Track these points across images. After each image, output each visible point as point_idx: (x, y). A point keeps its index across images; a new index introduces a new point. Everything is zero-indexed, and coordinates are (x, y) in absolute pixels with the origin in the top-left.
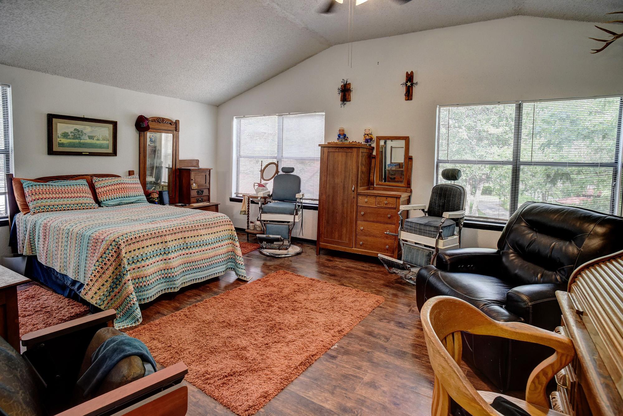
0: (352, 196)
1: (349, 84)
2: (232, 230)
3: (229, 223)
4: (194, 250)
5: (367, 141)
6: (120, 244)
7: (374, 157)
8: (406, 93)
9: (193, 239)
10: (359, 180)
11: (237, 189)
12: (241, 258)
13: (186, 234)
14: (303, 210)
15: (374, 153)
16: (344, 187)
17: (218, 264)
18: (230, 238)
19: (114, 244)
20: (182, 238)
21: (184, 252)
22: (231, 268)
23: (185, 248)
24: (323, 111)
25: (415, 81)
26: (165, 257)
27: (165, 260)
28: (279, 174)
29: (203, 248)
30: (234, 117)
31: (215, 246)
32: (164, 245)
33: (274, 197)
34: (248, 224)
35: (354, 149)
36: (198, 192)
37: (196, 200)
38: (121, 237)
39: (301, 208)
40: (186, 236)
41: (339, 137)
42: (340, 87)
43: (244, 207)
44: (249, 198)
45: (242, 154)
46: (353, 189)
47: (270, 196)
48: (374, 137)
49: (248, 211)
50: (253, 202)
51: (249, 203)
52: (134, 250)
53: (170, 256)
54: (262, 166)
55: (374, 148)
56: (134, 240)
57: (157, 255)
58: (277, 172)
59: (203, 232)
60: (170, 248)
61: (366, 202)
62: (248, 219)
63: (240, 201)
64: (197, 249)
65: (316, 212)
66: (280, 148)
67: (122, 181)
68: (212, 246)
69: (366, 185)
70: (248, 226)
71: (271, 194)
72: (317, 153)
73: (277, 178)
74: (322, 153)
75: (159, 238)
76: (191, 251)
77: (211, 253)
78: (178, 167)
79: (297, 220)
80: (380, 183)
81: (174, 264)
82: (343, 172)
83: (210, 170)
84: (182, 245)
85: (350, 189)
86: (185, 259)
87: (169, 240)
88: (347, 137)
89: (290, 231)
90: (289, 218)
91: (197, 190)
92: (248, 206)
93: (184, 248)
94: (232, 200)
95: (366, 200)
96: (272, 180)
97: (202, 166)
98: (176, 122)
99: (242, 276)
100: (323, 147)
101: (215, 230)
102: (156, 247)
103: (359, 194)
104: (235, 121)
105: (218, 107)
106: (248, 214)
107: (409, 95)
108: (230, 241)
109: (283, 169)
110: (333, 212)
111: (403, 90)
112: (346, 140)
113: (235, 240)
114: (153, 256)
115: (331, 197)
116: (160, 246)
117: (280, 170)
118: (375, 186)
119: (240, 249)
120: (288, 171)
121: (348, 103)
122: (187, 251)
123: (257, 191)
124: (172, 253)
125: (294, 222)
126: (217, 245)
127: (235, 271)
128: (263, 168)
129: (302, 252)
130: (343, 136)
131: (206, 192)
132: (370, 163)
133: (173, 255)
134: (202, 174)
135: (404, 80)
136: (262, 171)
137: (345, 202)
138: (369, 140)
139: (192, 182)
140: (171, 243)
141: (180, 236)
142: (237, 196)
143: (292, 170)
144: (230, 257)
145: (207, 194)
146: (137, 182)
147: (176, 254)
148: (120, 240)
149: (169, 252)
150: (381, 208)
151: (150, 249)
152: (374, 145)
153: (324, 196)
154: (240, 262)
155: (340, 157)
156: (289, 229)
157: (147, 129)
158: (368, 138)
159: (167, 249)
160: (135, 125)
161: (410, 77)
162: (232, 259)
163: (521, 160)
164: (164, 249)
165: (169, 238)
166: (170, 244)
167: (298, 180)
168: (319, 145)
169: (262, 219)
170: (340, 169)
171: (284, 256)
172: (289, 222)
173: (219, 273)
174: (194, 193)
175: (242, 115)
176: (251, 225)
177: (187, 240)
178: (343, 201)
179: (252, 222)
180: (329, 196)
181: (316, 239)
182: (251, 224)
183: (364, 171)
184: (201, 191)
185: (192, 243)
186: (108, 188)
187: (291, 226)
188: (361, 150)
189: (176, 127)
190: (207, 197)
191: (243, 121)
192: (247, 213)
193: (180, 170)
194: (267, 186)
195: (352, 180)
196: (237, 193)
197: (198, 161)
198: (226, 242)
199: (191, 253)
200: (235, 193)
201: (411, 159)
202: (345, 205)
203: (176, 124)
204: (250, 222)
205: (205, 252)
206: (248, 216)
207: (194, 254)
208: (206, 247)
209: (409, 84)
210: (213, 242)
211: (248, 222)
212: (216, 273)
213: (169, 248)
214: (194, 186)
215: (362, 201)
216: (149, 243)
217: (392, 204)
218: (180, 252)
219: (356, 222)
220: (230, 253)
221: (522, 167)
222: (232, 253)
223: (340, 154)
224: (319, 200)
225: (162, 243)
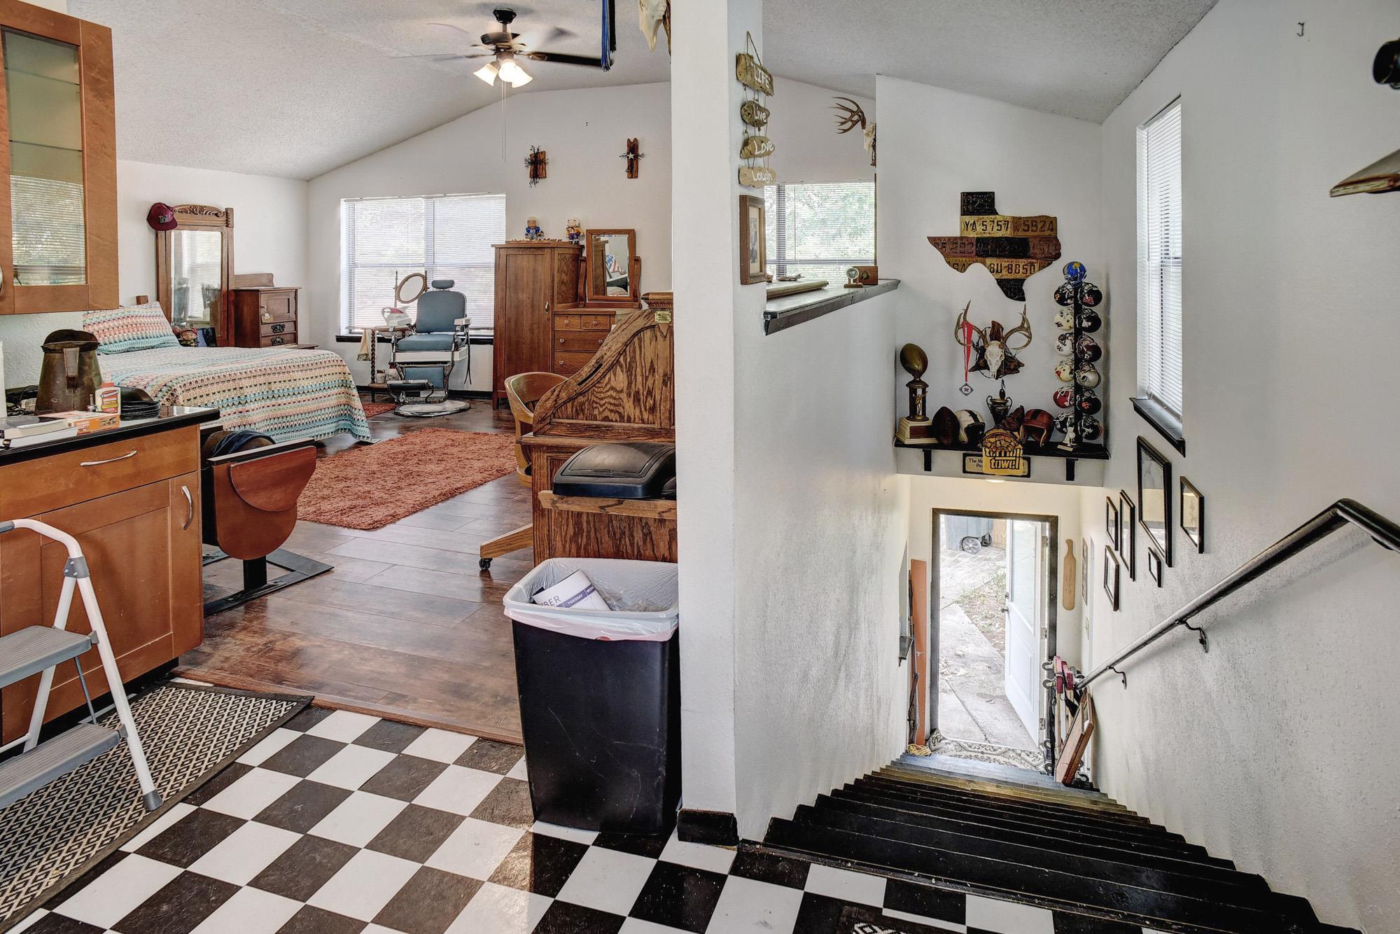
0: (546, 316)
1: (544, 153)
2: (344, 373)
3: (339, 363)
4: (284, 400)
5: (572, 237)
6: (175, 389)
7: (585, 260)
8: (628, 168)
9: (283, 385)
10: (555, 294)
11: (350, 319)
12: (361, 412)
13: (272, 378)
14: (471, 345)
15: (584, 254)
16: (533, 306)
17: (324, 422)
18: (342, 385)
19: (165, 389)
20: (265, 384)
21: (268, 402)
22: (345, 429)
23: (270, 397)
24: (502, 193)
25: (640, 152)
26: (240, 408)
27: (241, 412)
28: (428, 290)
29: (299, 398)
30: (342, 200)
31: (317, 395)
32: (238, 392)
33: (419, 327)
34: (373, 374)
35: (546, 250)
36: (274, 328)
37: (270, 342)
38: (175, 381)
39: (467, 343)
40: (272, 381)
41: (528, 231)
42: (528, 157)
43: (365, 347)
44: (373, 332)
45: (359, 260)
46: (546, 307)
47: (412, 327)
48: (583, 230)
49: (373, 354)
50: (381, 340)
51: (373, 341)
52: (195, 398)
53: (248, 407)
54: (396, 279)
55: (583, 246)
56: (194, 385)
57: (228, 405)
58: (425, 288)
59: (297, 375)
60: (248, 396)
61: (567, 325)
62: (373, 367)
63: (358, 340)
64: (289, 399)
65: (490, 348)
66: (430, 251)
67: (132, 313)
68: (313, 395)
69: (570, 300)
70: (373, 379)
71: (412, 324)
72: (490, 257)
73: (423, 297)
74: (498, 257)
75: (231, 382)
76: (280, 401)
77: (312, 406)
78: (232, 287)
79: (457, 358)
80: (595, 297)
81: (254, 417)
82: (531, 283)
83: (296, 290)
84: (265, 393)
85: (543, 308)
86: (271, 413)
87: (247, 385)
88: (542, 232)
89: (446, 377)
90: (445, 356)
91: (272, 325)
92: (372, 346)
93: (268, 398)
94: (340, 339)
95: (566, 322)
96: (416, 301)
97: (278, 283)
98: (227, 213)
99: (364, 437)
100: (498, 248)
101: (317, 373)
102: (227, 394)
103: (555, 314)
104: (344, 206)
105: (308, 181)
106: (373, 358)
107: (632, 171)
108: (343, 389)
109: (435, 284)
110: (517, 342)
111: (625, 164)
112: (540, 235)
113: (350, 387)
114: (223, 407)
115: (513, 321)
116: (233, 393)
117: (429, 284)
118: (587, 302)
119: (359, 399)
120: (445, 286)
121: (541, 181)
122: (274, 401)
123: (388, 320)
124: (252, 403)
125: (453, 361)
126: (321, 394)
127: (352, 433)
128: (399, 282)
129: (470, 408)
130: (534, 229)
131: (289, 328)
132: (578, 268)
133: (252, 406)
134: (283, 297)
135: (625, 150)
136: (398, 289)
137: (535, 326)
138: (575, 235)
139: (262, 311)
140: (249, 390)
141: (262, 380)
142: (350, 333)
143: (451, 284)
144: (342, 412)
145: (292, 330)
146: (159, 313)
147: (256, 405)
148: (175, 385)
149: (247, 402)
150: (589, 331)
151: (217, 396)
152: (583, 242)
153: (502, 321)
154: (359, 417)
155: (525, 261)
156: (444, 375)
157: (173, 225)
158: (572, 232)
159: (243, 397)
160: (147, 220)
161: (633, 147)
162: (346, 414)
163: (787, 258)
164: (239, 397)
165: (245, 383)
166: (247, 391)
167: (461, 300)
168: (492, 246)
169: (397, 361)
170: (525, 280)
171: (436, 414)
172: (446, 363)
173: (325, 434)
174: (265, 330)
175: (356, 195)
176: (378, 376)
177: (273, 386)
178: (532, 325)
179: (379, 372)
180: (510, 319)
181: (491, 390)
182: (380, 375)
183: (565, 281)
184: (279, 325)
185: (281, 391)
186: (106, 325)
187: (446, 369)
188: (557, 252)
189: (227, 220)
190: (293, 336)
191: (359, 205)
192: (370, 357)
193: (237, 292)
194: (407, 311)
195: (545, 294)
196: (350, 329)
197: (270, 277)
198: (336, 390)
199: (279, 405)
200: (347, 328)
201: (637, 260)
202: (536, 331)
203: (227, 215)
204: (376, 372)
205: (302, 403)
206: (373, 362)
207: (285, 406)
208: (304, 397)
209: (631, 156)
210: (314, 390)
211: (373, 372)
212: (321, 435)
213: (246, 396)
214: (267, 317)
215: (561, 323)
216: (215, 388)
217: (604, 325)
218: (263, 403)
219: (553, 354)
220: (342, 407)
221: (788, 266)
222: (346, 407)
223: (526, 257)
224: (495, 329)
225: (235, 389)
